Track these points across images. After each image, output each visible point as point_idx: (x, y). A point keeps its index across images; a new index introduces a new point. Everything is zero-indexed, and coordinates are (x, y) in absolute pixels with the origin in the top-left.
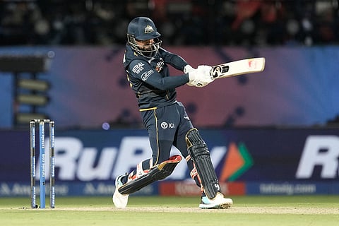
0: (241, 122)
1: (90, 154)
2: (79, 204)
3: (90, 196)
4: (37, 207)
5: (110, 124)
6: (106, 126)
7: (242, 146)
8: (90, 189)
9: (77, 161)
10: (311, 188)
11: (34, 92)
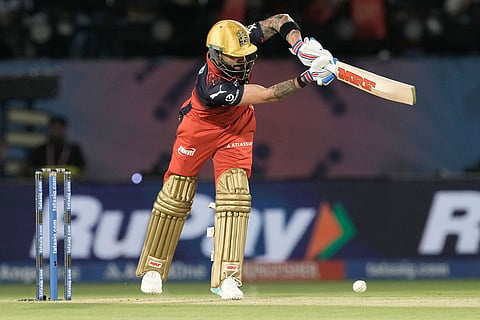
0: (336, 171)
1: (112, 220)
2: (98, 294)
3: (113, 282)
4: (45, 298)
5: (143, 175)
6: (137, 178)
7: (339, 207)
8: (113, 272)
9: (94, 230)
10: (442, 269)
11: (30, 129)
